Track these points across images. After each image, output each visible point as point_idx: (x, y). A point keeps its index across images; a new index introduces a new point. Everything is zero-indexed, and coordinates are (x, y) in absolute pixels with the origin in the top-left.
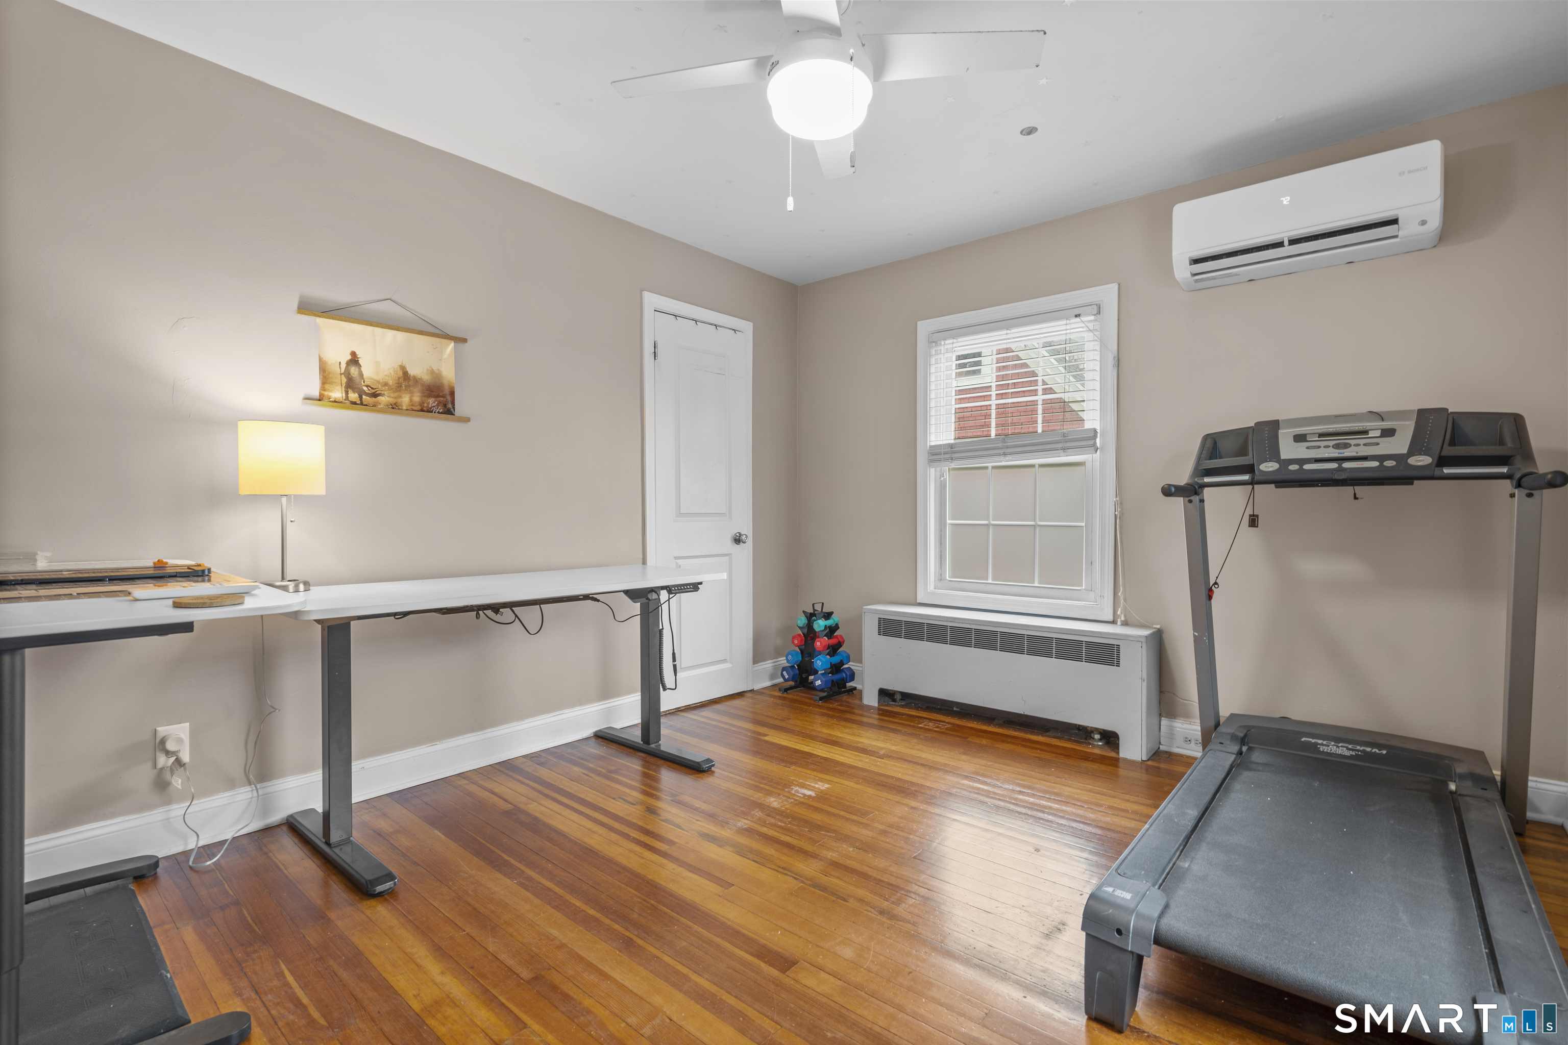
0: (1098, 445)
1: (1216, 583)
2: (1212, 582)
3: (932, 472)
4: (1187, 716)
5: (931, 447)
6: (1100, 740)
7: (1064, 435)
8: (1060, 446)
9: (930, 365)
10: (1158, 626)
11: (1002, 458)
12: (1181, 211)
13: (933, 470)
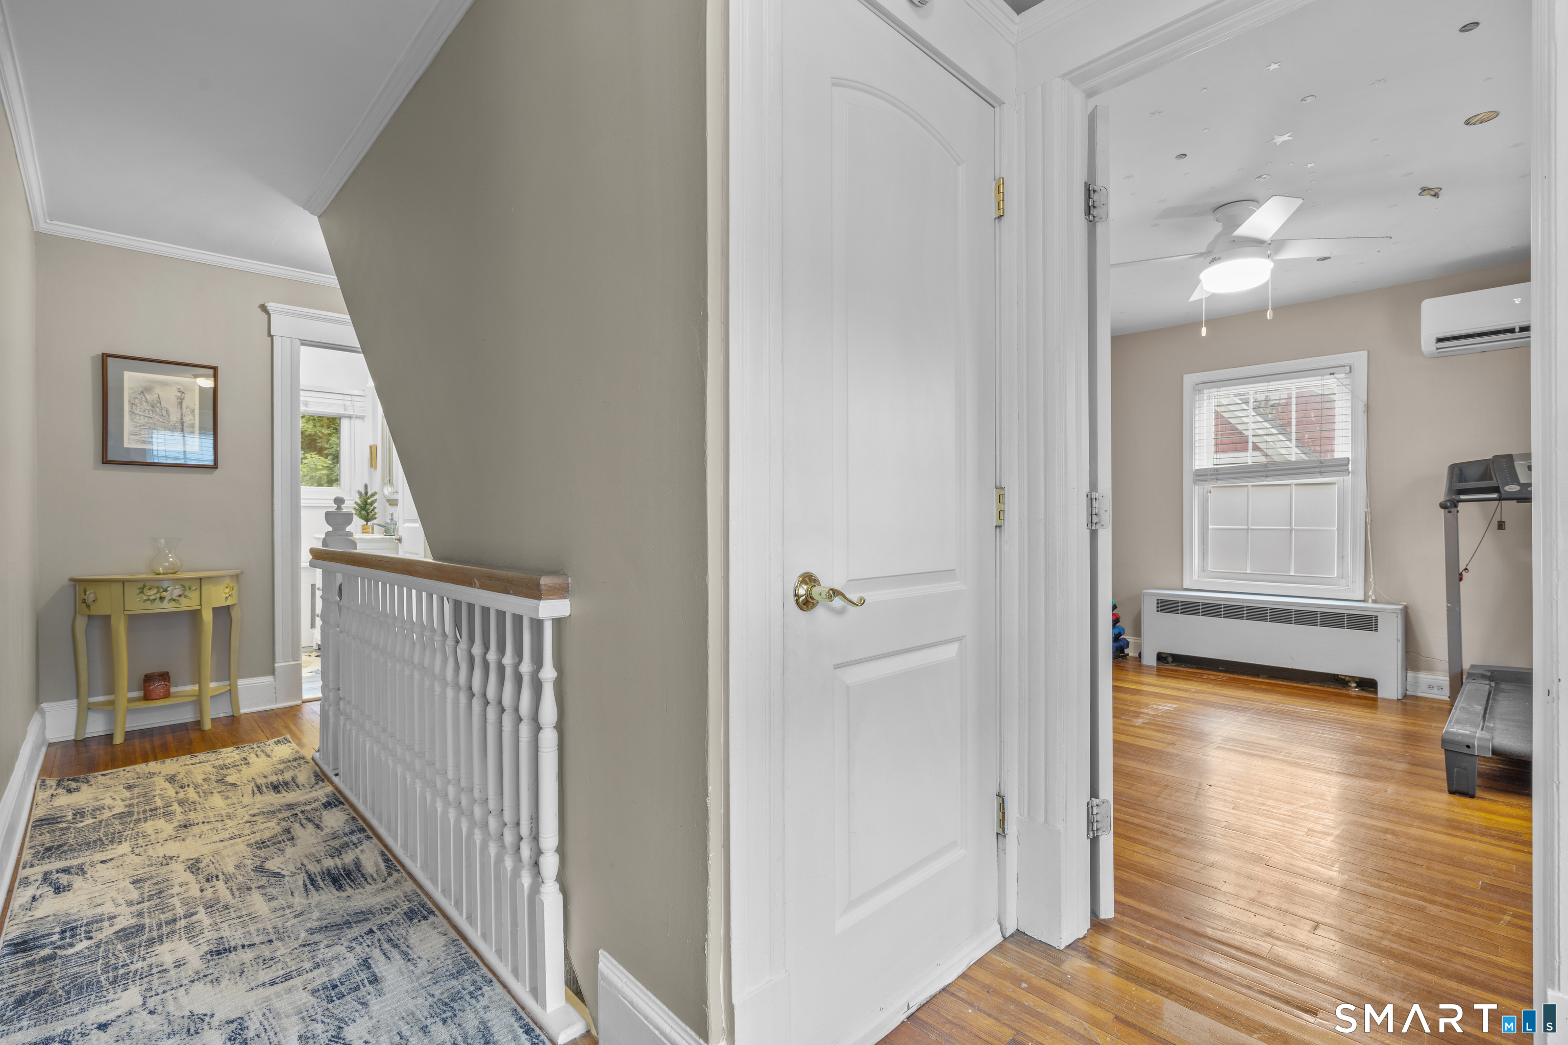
0: (1350, 470)
1: (1466, 569)
2: (1462, 568)
3: (1197, 489)
4: (1430, 669)
5: (1197, 470)
6: (1356, 687)
7: (1321, 462)
8: (1317, 470)
9: (1195, 408)
10: (1405, 603)
11: (1264, 479)
12: (1428, 305)
13: (1197, 487)
